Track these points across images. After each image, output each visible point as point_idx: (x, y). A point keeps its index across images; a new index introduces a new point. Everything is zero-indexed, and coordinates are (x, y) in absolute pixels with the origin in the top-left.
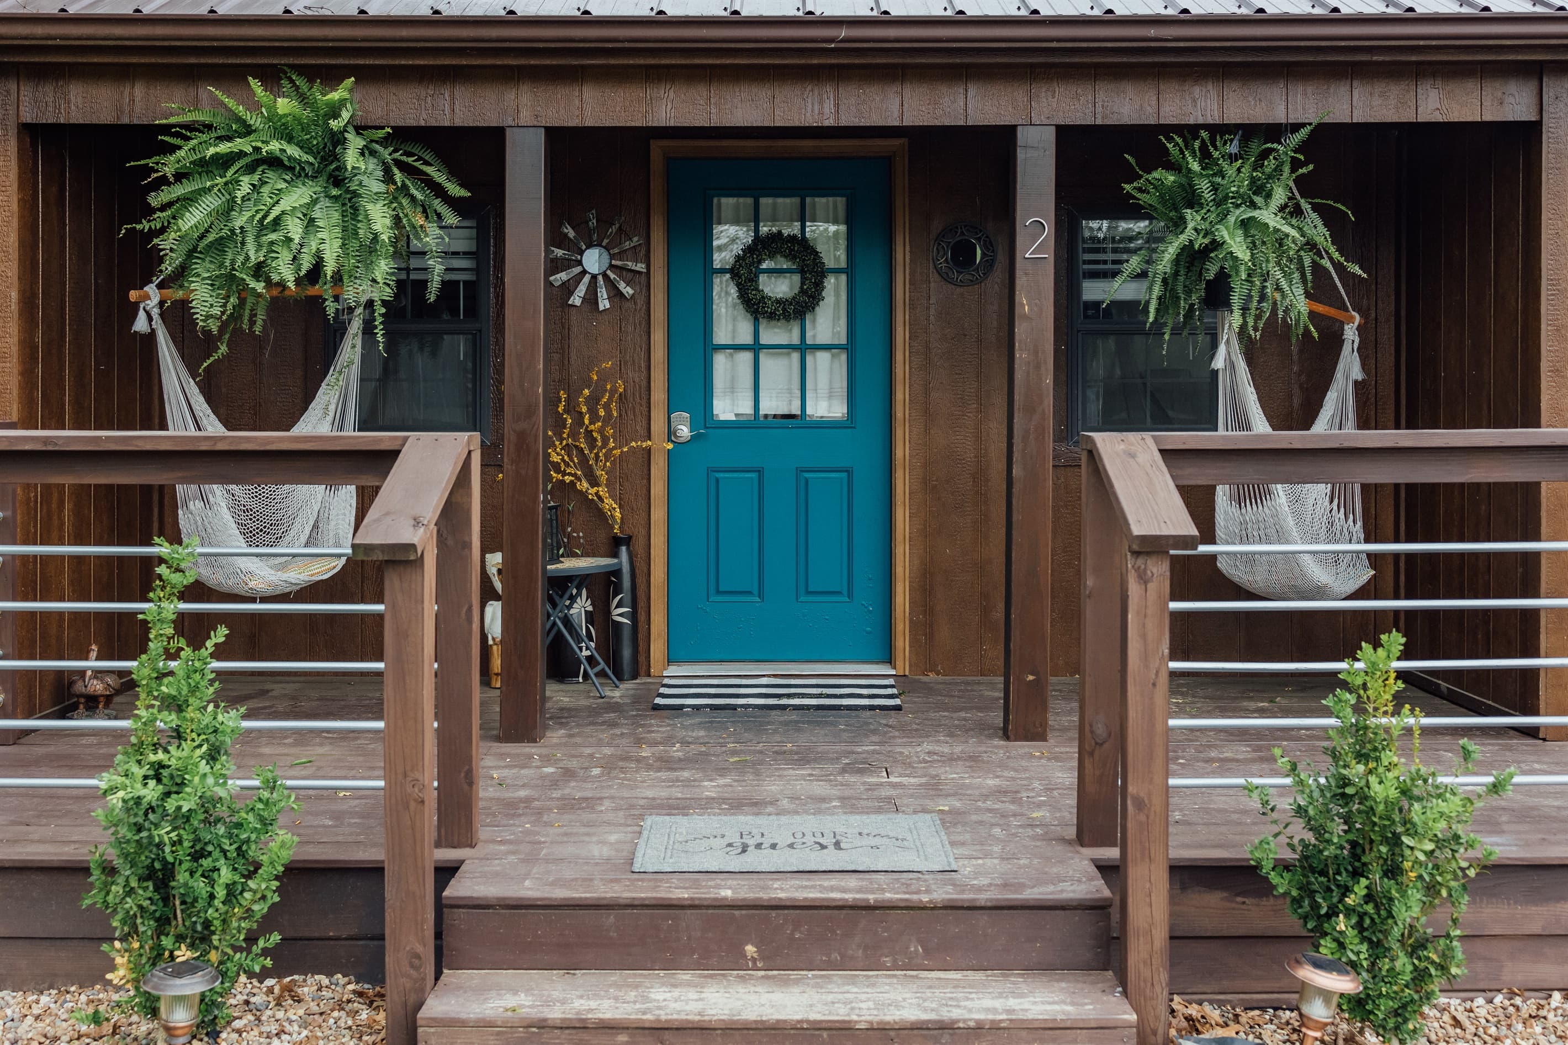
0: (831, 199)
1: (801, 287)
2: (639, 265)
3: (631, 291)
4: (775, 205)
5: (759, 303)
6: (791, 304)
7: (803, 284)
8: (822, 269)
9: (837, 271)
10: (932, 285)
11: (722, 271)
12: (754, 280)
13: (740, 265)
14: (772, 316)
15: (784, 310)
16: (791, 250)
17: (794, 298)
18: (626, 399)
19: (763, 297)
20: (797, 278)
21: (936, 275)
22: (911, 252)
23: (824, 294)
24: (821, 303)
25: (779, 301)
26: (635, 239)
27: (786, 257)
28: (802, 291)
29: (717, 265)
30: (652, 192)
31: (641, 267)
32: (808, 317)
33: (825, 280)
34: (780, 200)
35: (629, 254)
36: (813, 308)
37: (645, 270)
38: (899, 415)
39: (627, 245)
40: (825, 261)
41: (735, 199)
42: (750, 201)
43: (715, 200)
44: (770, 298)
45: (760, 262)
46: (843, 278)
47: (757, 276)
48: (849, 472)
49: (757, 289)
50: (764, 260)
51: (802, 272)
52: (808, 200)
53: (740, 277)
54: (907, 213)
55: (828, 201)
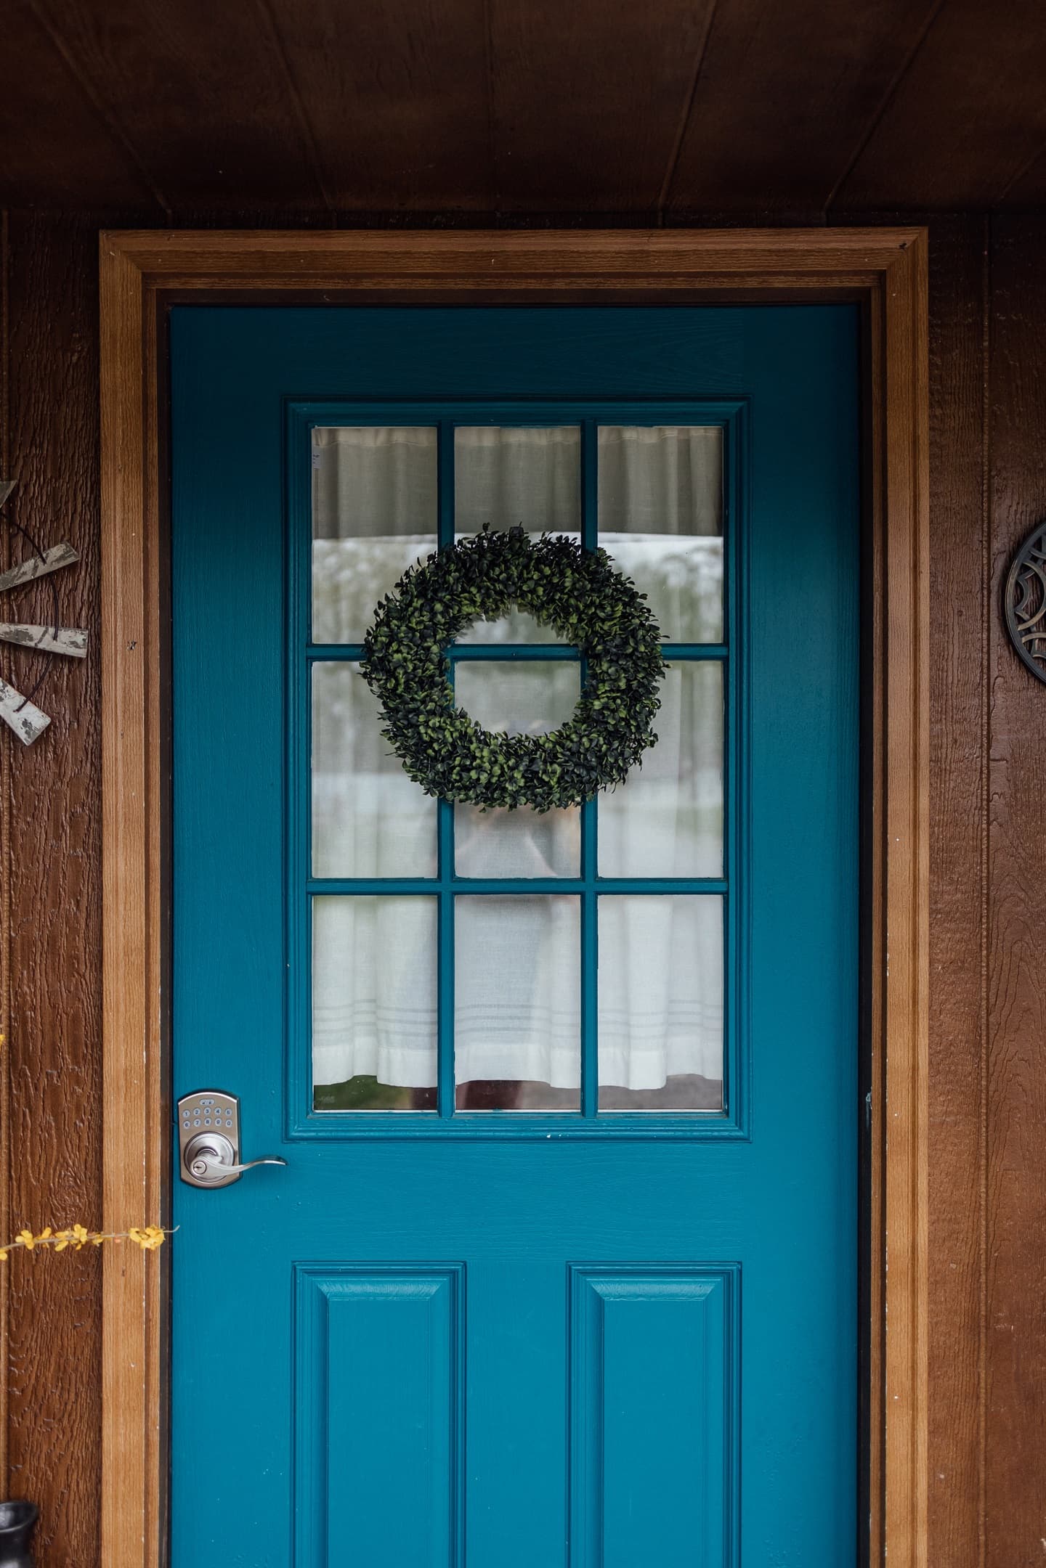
0: (672, 433)
1: (585, 706)
2: (65, 635)
3: (38, 719)
4: (501, 454)
5: (451, 755)
6: (552, 758)
7: (588, 694)
8: (651, 646)
9: (693, 652)
10: (999, 698)
11: (338, 653)
12: (439, 680)
13: (393, 637)
14: (491, 795)
15: (531, 776)
16: (552, 588)
17: (561, 738)
18: (29, 1060)
19: (463, 736)
20: (567, 678)
21: (1012, 670)
22: (934, 594)
23: (654, 725)
24: (646, 754)
25: (513, 748)
26: (56, 552)
27: (536, 609)
28: (587, 717)
29: (322, 633)
30: (106, 403)
31: (70, 642)
32: (606, 800)
33: (659, 682)
34: (517, 437)
35: (42, 597)
36: (623, 771)
37: (81, 653)
38: (898, 1114)
39: (28, 569)
40: (657, 619)
41: (383, 431)
42: (425, 438)
43: (320, 439)
44: (485, 738)
45: (454, 624)
46: (710, 673)
47: (444, 670)
48: (732, 1282)
49: (445, 711)
50: (469, 619)
51: (586, 655)
52: (604, 435)
53: (391, 674)
54: (924, 464)
55: (663, 442)
